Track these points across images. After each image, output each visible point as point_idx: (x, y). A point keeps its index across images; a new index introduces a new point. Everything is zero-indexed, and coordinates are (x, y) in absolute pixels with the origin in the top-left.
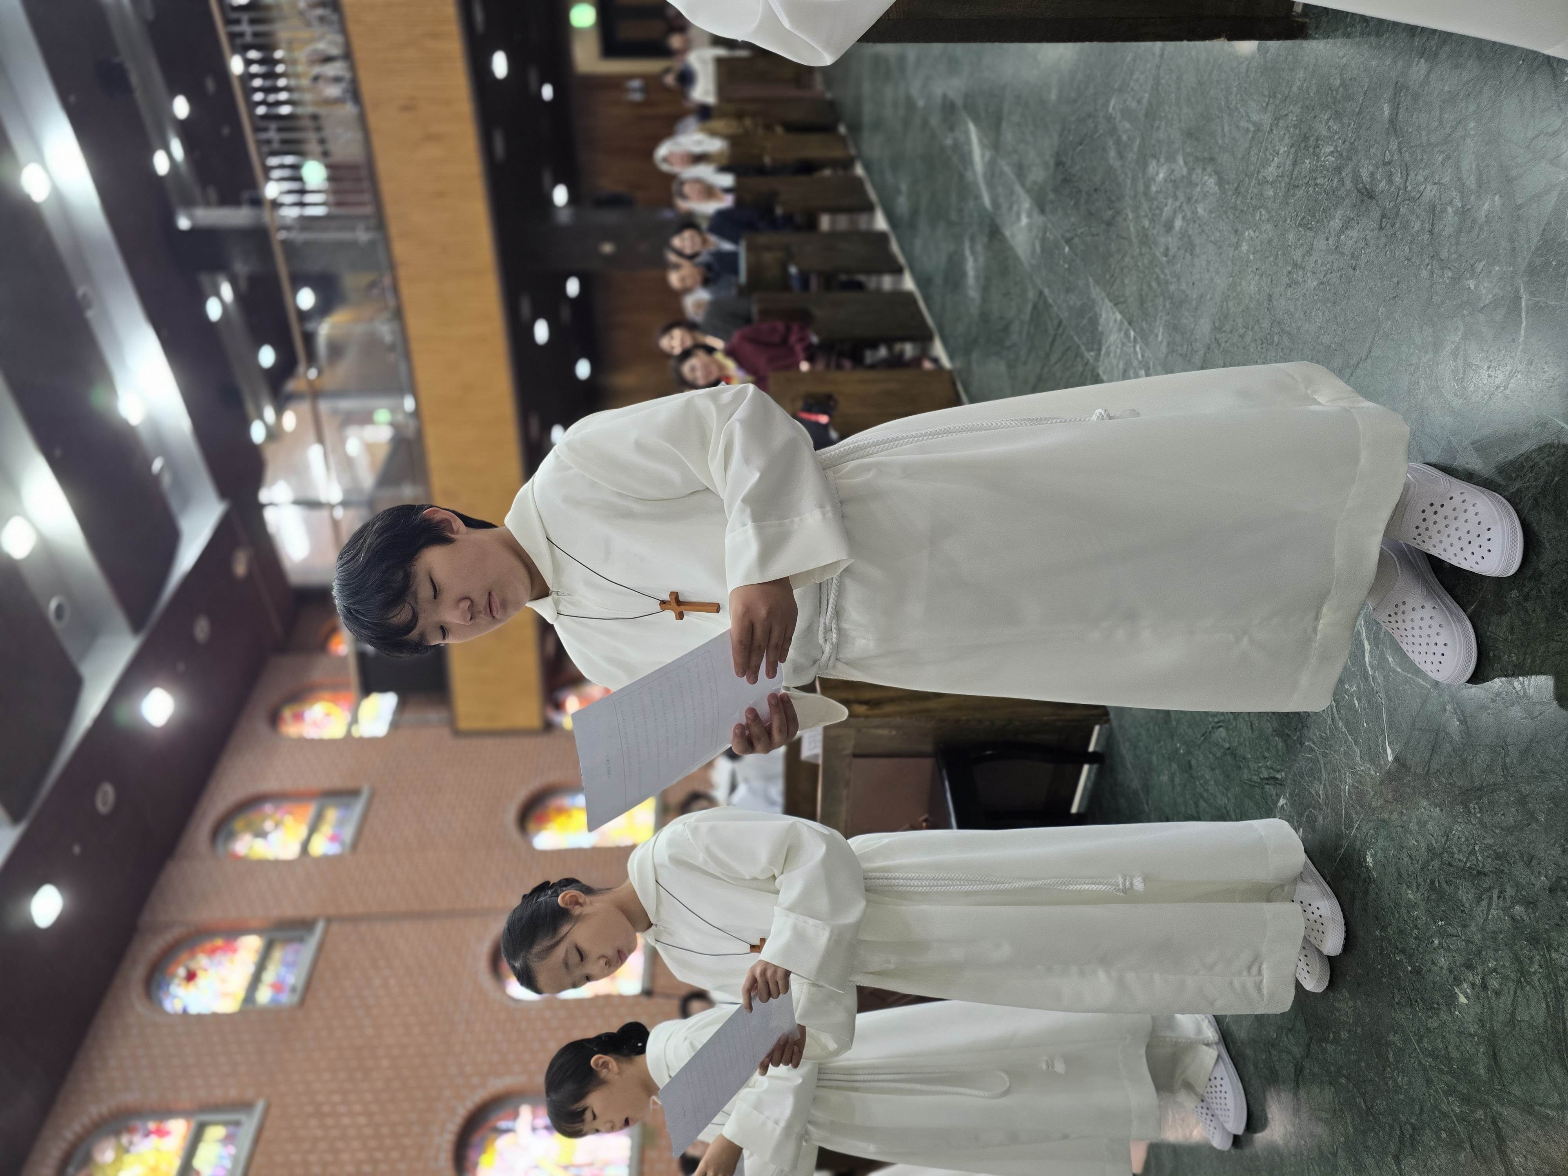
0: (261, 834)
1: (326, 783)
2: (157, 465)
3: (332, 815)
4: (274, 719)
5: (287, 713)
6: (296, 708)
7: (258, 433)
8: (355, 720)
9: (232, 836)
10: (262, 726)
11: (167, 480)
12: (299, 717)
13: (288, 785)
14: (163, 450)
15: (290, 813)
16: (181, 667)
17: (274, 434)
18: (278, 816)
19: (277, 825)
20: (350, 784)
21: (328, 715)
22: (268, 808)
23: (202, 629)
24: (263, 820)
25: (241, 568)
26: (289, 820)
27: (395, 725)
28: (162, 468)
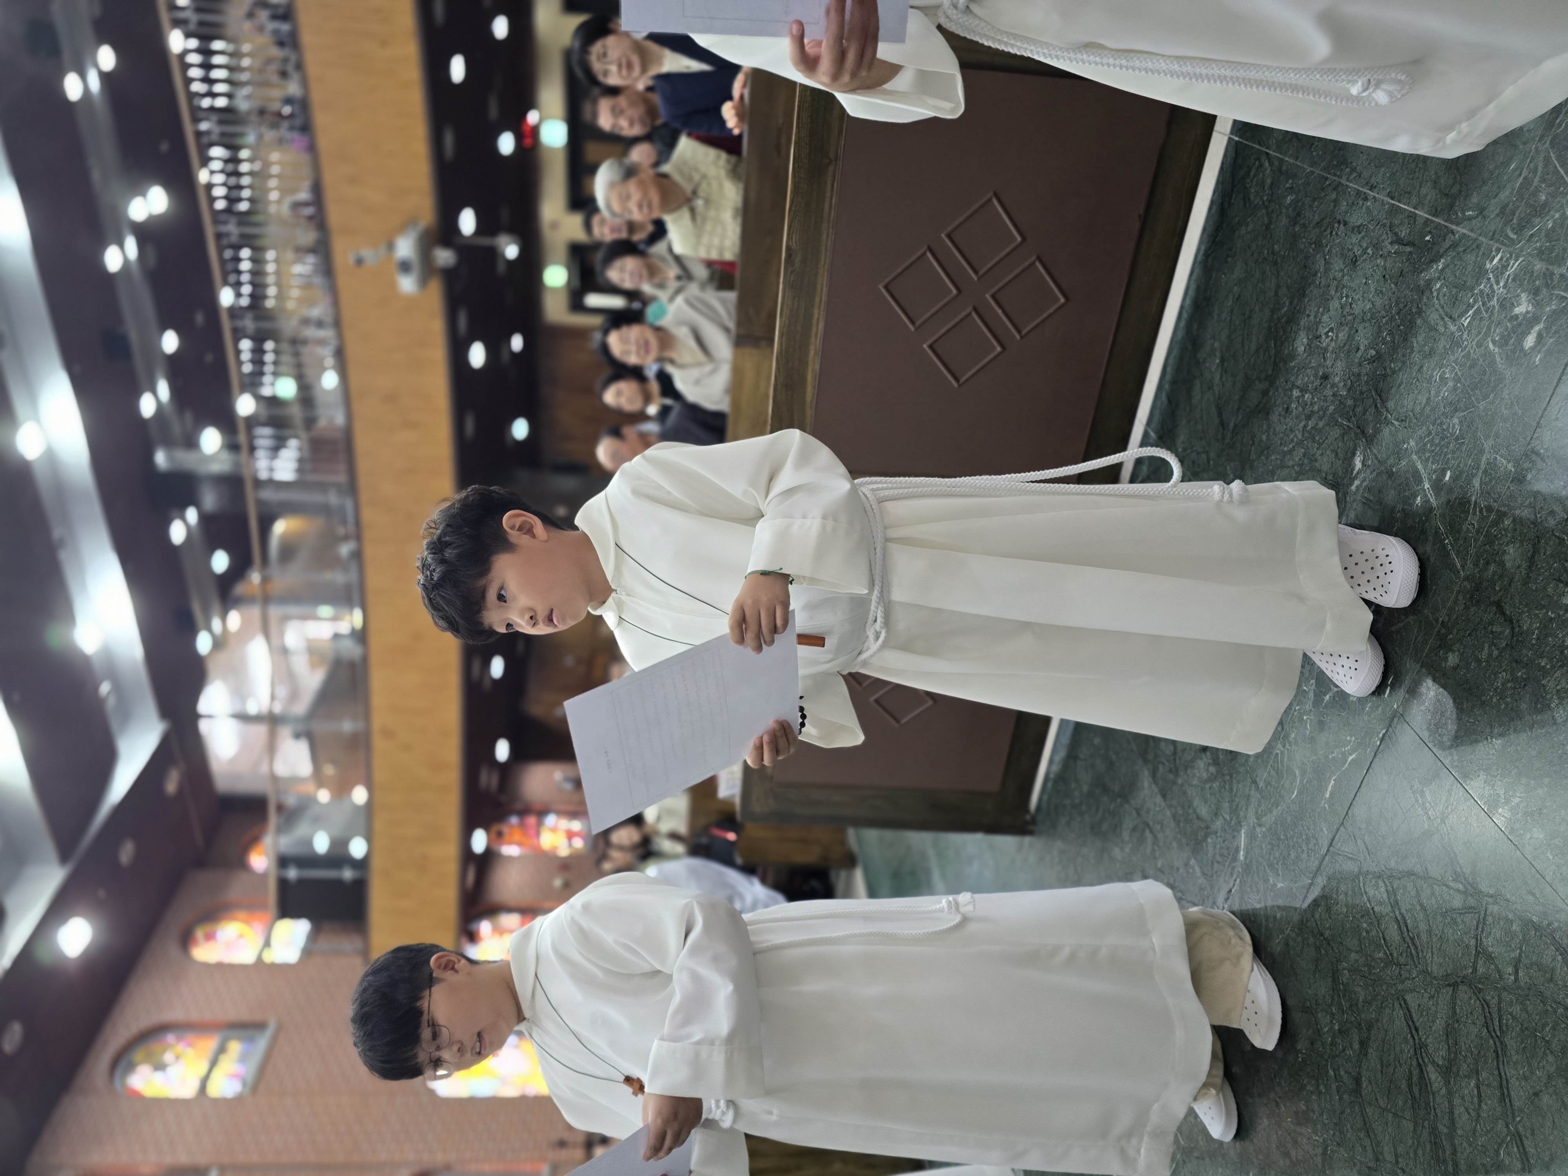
0: (160, 1067)
1: (232, 1015)
2: (105, 688)
3: (235, 1047)
4: (186, 940)
5: (199, 933)
6: (208, 928)
7: (203, 643)
8: (267, 944)
9: (131, 1067)
10: (172, 948)
11: (111, 703)
12: (210, 937)
13: (194, 1016)
14: (112, 673)
15: (190, 1045)
16: (102, 893)
17: (218, 644)
18: (180, 1047)
19: (178, 1057)
20: (258, 1017)
21: (241, 936)
22: (170, 1038)
23: (127, 853)
24: (164, 1050)
25: (171, 786)
26: (190, 1052)
27: (307, 952)
28: (109, 693)
